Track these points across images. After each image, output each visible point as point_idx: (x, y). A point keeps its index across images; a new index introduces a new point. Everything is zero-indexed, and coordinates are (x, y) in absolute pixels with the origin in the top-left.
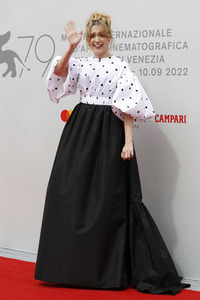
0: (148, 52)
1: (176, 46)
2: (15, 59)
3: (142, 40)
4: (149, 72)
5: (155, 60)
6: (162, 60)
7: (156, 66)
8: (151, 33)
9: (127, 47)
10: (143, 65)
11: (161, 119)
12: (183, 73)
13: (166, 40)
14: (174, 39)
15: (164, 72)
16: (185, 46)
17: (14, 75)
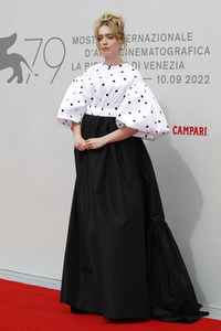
0: (167, 58)
1: (197, 51)
2: (22, 64)
3: (160, 44)
4: (168, 80)
5: (174, 66)
6: (182, 66)
7: (176, 72)
8: (170, 37)
9: (144, 52)
10: (161, 72)
11: (180, 131)
12: (204, 80)
13: (187, 44)
14: (195, 43)
15: (184, 80)
16: (207, 51)
17: (20, 81)
